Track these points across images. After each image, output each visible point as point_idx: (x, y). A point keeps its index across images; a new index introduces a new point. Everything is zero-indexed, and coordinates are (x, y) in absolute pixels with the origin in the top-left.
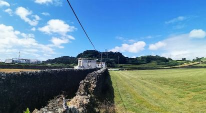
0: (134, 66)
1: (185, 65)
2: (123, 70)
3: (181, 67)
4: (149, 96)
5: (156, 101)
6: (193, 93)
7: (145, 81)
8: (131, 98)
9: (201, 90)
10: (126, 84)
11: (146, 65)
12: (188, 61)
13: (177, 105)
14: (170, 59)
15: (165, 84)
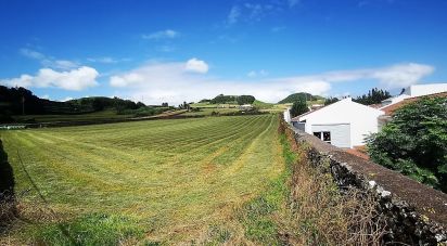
0: (65, 117)
1: (167, 113)
2: (36, 127)
3: (160, 118)
4: (102, 170)
5: (118, 176)
6: (180, 156)
7: (92, 146)
8: (60, 179)
9: (191, 149)
10: (46, 154)
11: (93, 116)
12: (172, 108)
13: (154, 177)
14: (140, 105)
15: (133, 146)
